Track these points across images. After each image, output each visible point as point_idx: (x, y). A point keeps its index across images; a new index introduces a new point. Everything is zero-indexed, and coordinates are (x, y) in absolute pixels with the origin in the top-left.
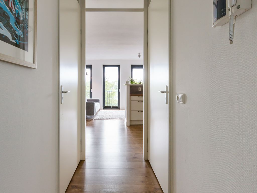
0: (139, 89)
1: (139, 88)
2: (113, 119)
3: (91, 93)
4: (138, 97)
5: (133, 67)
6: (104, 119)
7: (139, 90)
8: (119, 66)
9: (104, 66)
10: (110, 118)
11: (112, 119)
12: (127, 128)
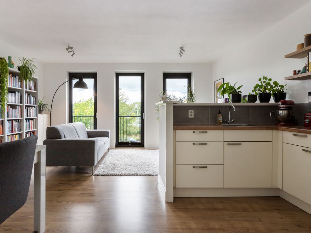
0: (190, 114)
1: (190, 111)
2: (132, 175)
3: (96, 120)
4: (194, 132)
5: (167, 76)
6: (114, 175)
7: (190, 117)
8: (142, 75)
9: (118, 75)
10: (127, 173)
11: (130, 175)
12: (166, 207)
